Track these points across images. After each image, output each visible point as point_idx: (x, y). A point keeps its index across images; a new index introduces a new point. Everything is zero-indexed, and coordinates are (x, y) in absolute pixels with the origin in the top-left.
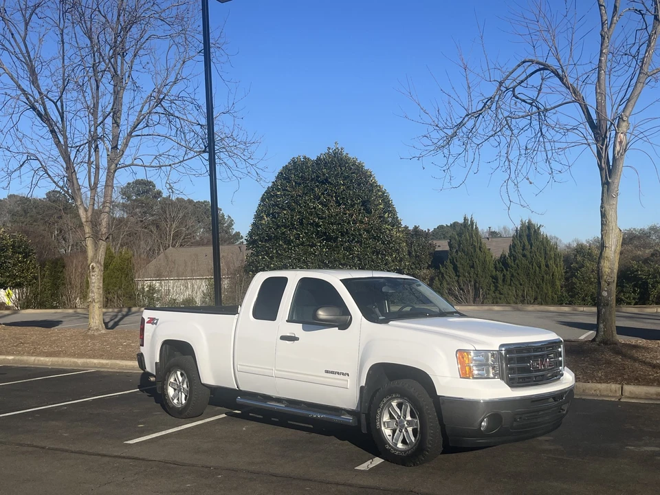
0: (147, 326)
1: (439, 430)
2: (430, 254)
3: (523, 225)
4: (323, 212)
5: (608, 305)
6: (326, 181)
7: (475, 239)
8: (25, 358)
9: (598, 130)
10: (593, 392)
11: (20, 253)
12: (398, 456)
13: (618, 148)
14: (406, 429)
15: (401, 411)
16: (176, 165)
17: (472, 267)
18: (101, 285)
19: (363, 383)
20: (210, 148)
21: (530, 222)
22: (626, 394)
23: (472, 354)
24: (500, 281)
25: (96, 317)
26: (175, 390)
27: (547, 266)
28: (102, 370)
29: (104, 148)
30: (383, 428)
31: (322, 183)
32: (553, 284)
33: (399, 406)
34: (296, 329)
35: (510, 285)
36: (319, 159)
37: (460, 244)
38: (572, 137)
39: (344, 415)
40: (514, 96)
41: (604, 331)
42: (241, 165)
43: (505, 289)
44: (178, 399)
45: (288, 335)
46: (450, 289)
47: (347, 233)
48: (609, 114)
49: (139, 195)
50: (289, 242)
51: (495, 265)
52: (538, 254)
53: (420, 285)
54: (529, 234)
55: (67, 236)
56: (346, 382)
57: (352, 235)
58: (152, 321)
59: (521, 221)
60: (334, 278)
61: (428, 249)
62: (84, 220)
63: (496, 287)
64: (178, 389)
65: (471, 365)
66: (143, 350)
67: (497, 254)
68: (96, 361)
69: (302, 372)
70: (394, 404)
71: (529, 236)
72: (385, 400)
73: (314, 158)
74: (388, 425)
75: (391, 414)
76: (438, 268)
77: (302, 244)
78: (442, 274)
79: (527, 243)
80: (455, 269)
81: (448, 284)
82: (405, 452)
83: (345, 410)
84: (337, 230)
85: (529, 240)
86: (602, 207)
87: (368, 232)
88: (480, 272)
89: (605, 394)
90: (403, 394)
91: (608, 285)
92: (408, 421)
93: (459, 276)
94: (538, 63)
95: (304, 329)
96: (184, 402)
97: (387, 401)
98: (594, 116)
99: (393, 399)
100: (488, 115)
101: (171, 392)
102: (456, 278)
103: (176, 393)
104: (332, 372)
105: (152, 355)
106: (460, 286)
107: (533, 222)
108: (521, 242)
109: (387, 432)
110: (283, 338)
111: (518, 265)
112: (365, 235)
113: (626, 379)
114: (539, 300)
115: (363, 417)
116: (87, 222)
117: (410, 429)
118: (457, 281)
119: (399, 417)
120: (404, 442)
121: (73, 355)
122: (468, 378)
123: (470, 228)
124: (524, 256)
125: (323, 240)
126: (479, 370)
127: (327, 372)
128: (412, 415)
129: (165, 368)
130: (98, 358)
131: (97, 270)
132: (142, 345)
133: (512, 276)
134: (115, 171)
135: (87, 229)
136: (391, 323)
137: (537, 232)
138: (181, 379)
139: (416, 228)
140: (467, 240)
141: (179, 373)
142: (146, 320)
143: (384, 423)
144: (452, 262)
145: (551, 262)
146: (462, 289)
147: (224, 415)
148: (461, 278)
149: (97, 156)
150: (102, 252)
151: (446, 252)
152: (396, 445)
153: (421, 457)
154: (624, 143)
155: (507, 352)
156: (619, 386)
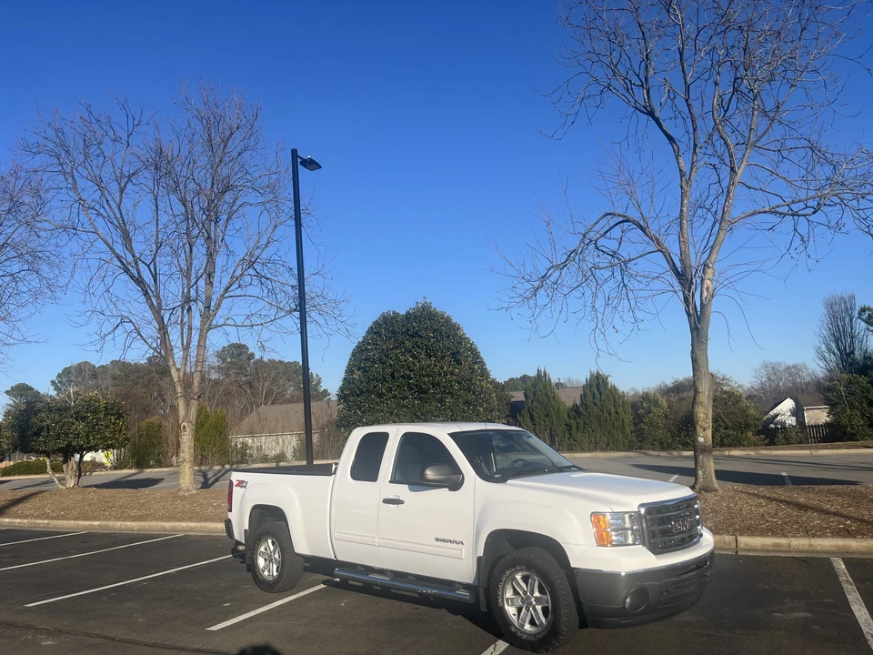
0: (235, 489)
1: (574, 609)
3: (592, 375)
4: (414, 365)
5: (705, 450)
6: (416, 334)
7: (549, 389)
8: (111, 523)
9: (684, 277)
11: (111, 415)
12: (526, 640)
13: (705, 294)
14: (534, 607)
15: (527, 585)
16: (268, 324)
17: (547, 415)
18: (192, 445)
19: (481, 553)
20: (302, 307)
21: (598, 373)
22: (741, 546)
23: (608, 517)
24: (574, 429)
25: (187, 477)
26: (266, 560)
27: (617, 413)
28: (190, 534)
29: (197, 309)
30: (506, 607)
31: (412, 336)
32: (623, 431)
33: (525, 579)
34: (402, 491)
35: (583, 432)
36: (408, 313)
37: (534, 394)
38: (657, 285)
39: (458, 589)
40: (597, 248)
41: (704, 478)
42: (332, 322)
43: (579, 436)
44: (269, 571)
45: (392, 497)
47: (438, 385)
48: (693, 261)
49: (234, 357)
50: (381, 395)
51: (568, 413)
52: (607, 402)
53: (530, 437)
54: (598, 383)
55: (166, 397)
56: (459, 552)
57: (444, 386)
58: (241, 484)
59: (590, 372)
60: (441, 432)
61: (505, 399)
62: (176, 380)
63: (571, 434)
64: (269, 560)
65: (609, 530)
66: (231, 516)
67: (569, 404)
68: (184, 524)
69: (408, 540)
70: (518, 577)
71: (598, 385)
72: (508, 573)
73: (403, 313)
74: (511, 602)
75: (514, 589)
77: (394, 397)
79: (596, 392)
80: (532, 417)
82: (535, 635)
83: (459, 583)
84: (429, 382)
85: (598, 389)
86: (693, 352)
87: (459, 383)
88: (555, 422)
89: (719, 546)
90: (530, 566)
91: (704, 430)
92: (536, 598)
93: (535, 425)
96: (275, 574)
97: (510, 575)
98: (678, 265)
99: (517, 571)
100: (573, 266)
101: (261, 562)
103: (267, 564)
104: (444, 541)
105: (241, 522)
107: (601, 372)
108: (591, 392)
109: (511, 611)
110: (386, 501)
112: (456, 386)
113: (738, 530)
114: (611, 445)
115: (482, 591)
116: (179, 381)
117: (539, 608)
119: (525, 593)
120: (532, 622)
121: (162, 519)
122: (606, 546)
123: (543, 379)
124: (595, 404)
125: (415, 392)
126: (616, 535)
127: (437, 540)
128: (541, 590)
129: (255, 536)
130: (187, 521)
131: (188, 429)
132: (230, 511)
133: (585, 423)
134: (208, 331)
135: (179, 389)
136: (509, 481)
137: (605, 380)
138: (272, 548)
140: (541, 391)
141: (270, 541)
142: (235, 483)
143: (507, 599)
144: (529, 412)
145: (620, 410)
147: (322, 586)
148: (537, 427)
149: (190, 317)
150: (193, 411)
151: (522, 402)
152: (523, 626)
153: (555, 642)
154: (711, 289)
155: (647, 513)
156: (732, 537)
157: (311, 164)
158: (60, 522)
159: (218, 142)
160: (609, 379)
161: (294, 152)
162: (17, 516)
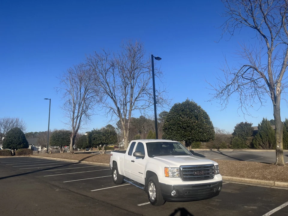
0: (111, 156)
1: (161, 194)
2: (252, 131)
4: (182, 120)
6: (183, 110)
7: (268, 126)
8: (105, 164)
9: (271, 86)
13: (277, 92)
15: (153, 187)
17: (267, 136)
19: (145, 177)
22: (276, 185)
30: (149, 192)
33: (153, 185)
36: (182, 103)
37: (262, 128)
40: (243, 78)
44: (115, 178)
46: (259, 144)
47: (189, 126)
49: (164, 116)
55: (145, 128)
56: (142, 176)
57: (191, 127)
59: (286, 119)
60: (145, 142)
61: (251, 129)
62: (123, 125)
72: (150, 183)
74: (151, 191)
76: (254, 136)
78: (256, 138)
80: (261, 136)
81: (258, 142)
82: (153, 201)
84: (186, 125)
88: (270, 138)
89: (268, 184)
91: (279, 143)
92: (155, 191)
93: (262, 139)
94: (248, 66)
95: (136, 158)
101: (114, 176)
102: (262, 140)
105: (111, 164)
108: (286, 126)
110: (132, 161)
112: (196, 127)
115: (146, 188)
120: (154, 197)
122: (167, 177)
123: (266, 122)
127: (139, 173)
129: (113, 169)
131: (126, 139)
132: (110, 162)
134: (131, 111)
135: (124, 127)
136: (154, 157)
139: (246, 122)
140: (264, 126)
141: (115, 171)
142: (111, 154)
144: (259, 134)
146: (264, 143)
148: (263, 140)
149: (126, 107)
150: (128, 133)
151: (257, 131)
152: (152, 198)
153: (156, 203)
154: (279, 90)
155: (183, 168)
156: (273, 182)
157: (158, 58)
158: (96, 163)
159: (133, 56)
161: (152, 56)
162: (87, 161)
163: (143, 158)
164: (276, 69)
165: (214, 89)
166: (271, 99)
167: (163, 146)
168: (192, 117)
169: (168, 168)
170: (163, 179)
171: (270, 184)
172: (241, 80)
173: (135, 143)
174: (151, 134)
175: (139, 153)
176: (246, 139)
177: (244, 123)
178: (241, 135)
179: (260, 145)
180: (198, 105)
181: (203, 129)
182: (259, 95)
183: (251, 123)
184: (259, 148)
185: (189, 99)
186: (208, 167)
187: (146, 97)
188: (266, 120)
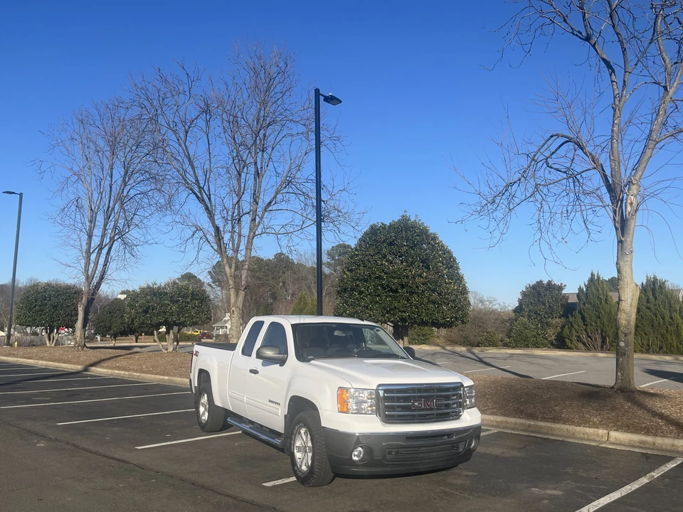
0: (194, 357)
2: (562, 305)
4: (388, 268)
5: (625, 354)
6: (392, 243)
7: (601, 292)
9: (615, 191)
10: (581, 435)
11: (197, 300)
12: (302, 476)
13: (629, 209)
14: (308, 454)
15: (305, 438)
17: (599, 317)
19: (286, 412)
21: (655, 278)
22: (612, 440)
26: (203, 408)
27: (671, 318)
30: (295, 451)
31: (389, 244)
34: (259, 364)
36: (391, 225)
37: (587, 298)
40: (548, 166)
41: (622, 380)
45: (254, 369)
46: (579, 337)
49: (339, 255)
52: (661, 306)
54: (654, 288)
55: (288, 287)
56: (278, 411)
57: (410, 287)
58: (196, 353)
59: (647, 276)
60: (288, 322)
61: (561, 300)
62: (228, 275)
64: (205, 408)
65: (348, 401)
66: (191, 375)
70: (302, 431)
71: (654, 290)
72: (297, 428)
74: (299, 449)
75: (300, 440)
76: (568, 317)
77: (371, 294)
78: (571, 323)
79: (651, 297)
80: (583, 318)
81: (577, 332)
82: (305, 473)
84: (398, 282)
85: (654, 294)
86: (617, 264)
88: (606, 323)
89: (592, 437)
90: (305, 424)
91: (626, 335)
92: (309, 447)
93: (587, 325)
94: (563, 136)
95: (264, 365)
96: (206, 418)
99: (301, 427)
101: (201, 410)
102: (584, 327)
103: (204, 412)
104: (272, 402)
105: (195, 380)
106: (588, 334)
107: (659, 278)
109: (297, 455)
110: (251, 371)
111: (642, 317)
114: (665, 349)
115: (287, 441)
116: (231, 276)
118: (585, 330)
119: (305, 443)
120: (305, 464)
122: (346, 413)
123: (596, 283)
124: (648, 308)
127: (270, 401)
129: (199, 391)
131: (236, 313)
133: (637, 326)
134: (253, 238)
135: (231, 282)
136: (312, 362)
137: (662, 285)
139: (550, 282)
140: (593, 293)
141: (205, 395)
142: (194, 352)
143: (296, 447)
144: (580, 312)
146: (590, 337)
147: (240, 432)
148: (589, 327)
149: (240, 227)
150: (241, 299)
151: (576, 303)
152: (301, 466)
153: (311, 479)
154: (635, 204)
155: (386, 391)
156: (605, 431)
157: (332, 100)
158: (149, 375)
160: (666, 283)
161: (317, 91)
163: (282, 362)
164: (629, 150)
165: (473, 191)
166: (612, 223)
167: (336, 333)
168: (412, 263)
169: (347, 389)
170: (332, 418)
171: (598, 435)
172: (543, 173)
173: (262, 323)
174: (302, 303)
175: (271, 351)
176: (546, 323)
177: (545, 282)
178: (536, 313)
179: (579, 339)
180: (431, 231)
181: (440, 294)
182: (584, 212)
183: (562, 284)
184: (578, 349)
185: (408, 214)
186: (447, 390)
187: (296, 203)
188: (598, 277)
